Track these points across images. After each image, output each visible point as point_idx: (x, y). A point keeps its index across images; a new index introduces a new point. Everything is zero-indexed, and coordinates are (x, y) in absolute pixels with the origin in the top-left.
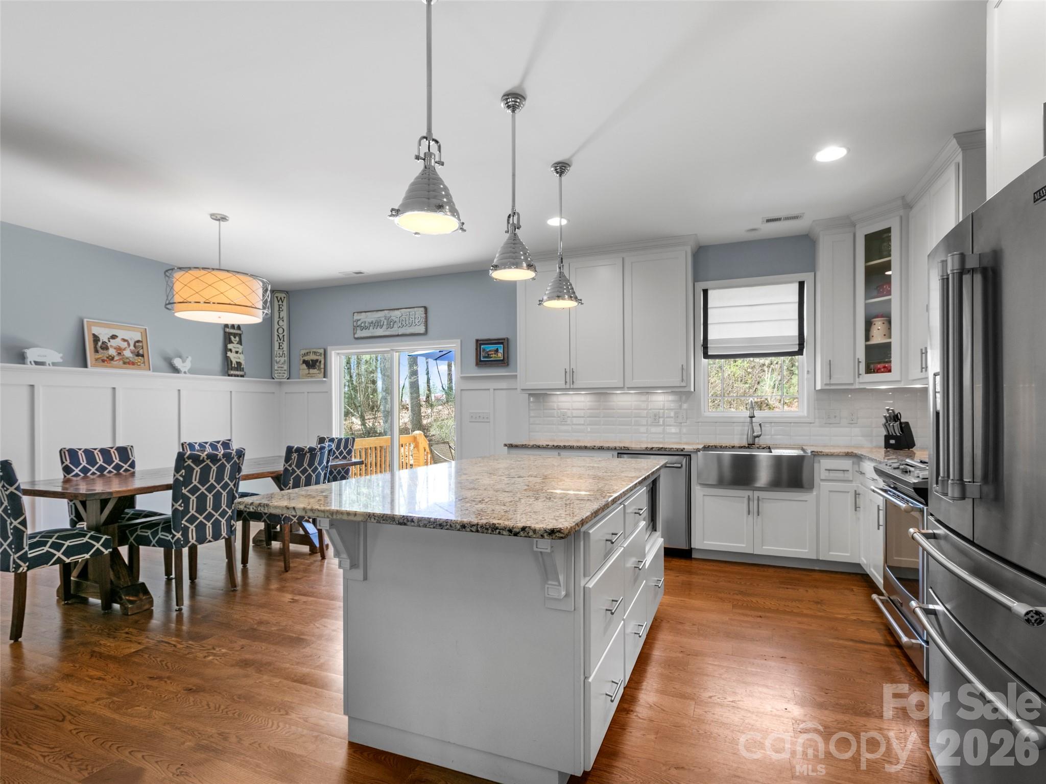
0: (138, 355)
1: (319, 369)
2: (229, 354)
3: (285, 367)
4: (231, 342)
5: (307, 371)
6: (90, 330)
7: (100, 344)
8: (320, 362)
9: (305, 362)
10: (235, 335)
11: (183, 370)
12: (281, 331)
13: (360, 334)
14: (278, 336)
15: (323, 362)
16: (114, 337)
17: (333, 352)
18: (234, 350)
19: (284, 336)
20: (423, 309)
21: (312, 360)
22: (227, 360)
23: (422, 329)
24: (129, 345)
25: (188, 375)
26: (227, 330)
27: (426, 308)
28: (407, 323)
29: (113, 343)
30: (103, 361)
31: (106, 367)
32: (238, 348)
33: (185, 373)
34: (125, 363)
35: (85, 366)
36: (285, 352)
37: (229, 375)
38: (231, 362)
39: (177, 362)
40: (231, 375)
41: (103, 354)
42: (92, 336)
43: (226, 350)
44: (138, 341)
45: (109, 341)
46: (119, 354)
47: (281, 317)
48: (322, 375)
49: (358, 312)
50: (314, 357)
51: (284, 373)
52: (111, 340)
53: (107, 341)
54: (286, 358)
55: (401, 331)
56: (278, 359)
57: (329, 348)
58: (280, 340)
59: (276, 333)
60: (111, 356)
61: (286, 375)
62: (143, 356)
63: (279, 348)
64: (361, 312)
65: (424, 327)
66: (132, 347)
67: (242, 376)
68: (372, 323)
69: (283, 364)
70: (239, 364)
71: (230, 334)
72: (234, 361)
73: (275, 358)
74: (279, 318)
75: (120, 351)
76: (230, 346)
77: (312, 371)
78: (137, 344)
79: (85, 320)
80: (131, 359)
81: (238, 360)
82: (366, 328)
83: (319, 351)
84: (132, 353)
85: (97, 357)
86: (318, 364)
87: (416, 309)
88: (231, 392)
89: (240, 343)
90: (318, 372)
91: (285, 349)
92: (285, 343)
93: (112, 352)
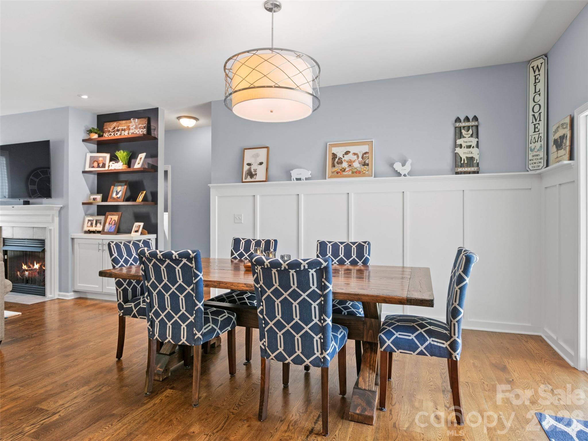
0: (365, 164)
1: (565, 148)
2: (459, 150)
3: (542, 155)
4: (461, 136)
5: (556, 154)
6: (330, 150)
7: (337, 160)
10: (468, 128)
11: (403, 172)
12: (537, 108)
14: (534, 115)
16: (347, 153)
18: (464, 145)
19: (540, 114)
21: (560, 138)
22: (455, 156)
24: (358, 157)
25: (408, 177)
29: (347, 158)
30: (338, 173)
31: (339, 177)
32: (471, 142)
33: (405, 175)
34: (353, 173)
35: (325, 178)
36: (542, 135)
37: (457, 173)
38: (461, 158)
39: (397, 167)
40: (461, 173)
41: (338, 168)
42: (331, 155)
43: (456, 146)
44: (366, 153)
45: (344, 157)
46: (350, 165)
47: (537, 91)
48: (567, 156)
51: (540, 162)
52: (345, 156)
53: (342, 157)
54: (542, 143)
56: (532, 146)
58: (536, 120)
59: (531, 113)
60: (343, 168)
61: (542, 165)
62: (368, 165)
63: (535, 132)
66: (360, 159)
67: (478, 172)
69: (538, 150)
70: (471, 160)
71: (464, 128)
72: (464, 157)
73: (530, 145)
74: (535, 92)
75: (350, 163)
76: (459, 142)
77: (559, 153)
78: (364, 155)
79: (328, 144)
80: (358, 169)
81: (470, 155)
84: (359, 163)
85: (333, 170)
86: (564, 141)
88: (463, 191)
89: (473, 136)
90: (564, 152)
91: (541, 131)
92: (542, 123)
93: (345, 165)
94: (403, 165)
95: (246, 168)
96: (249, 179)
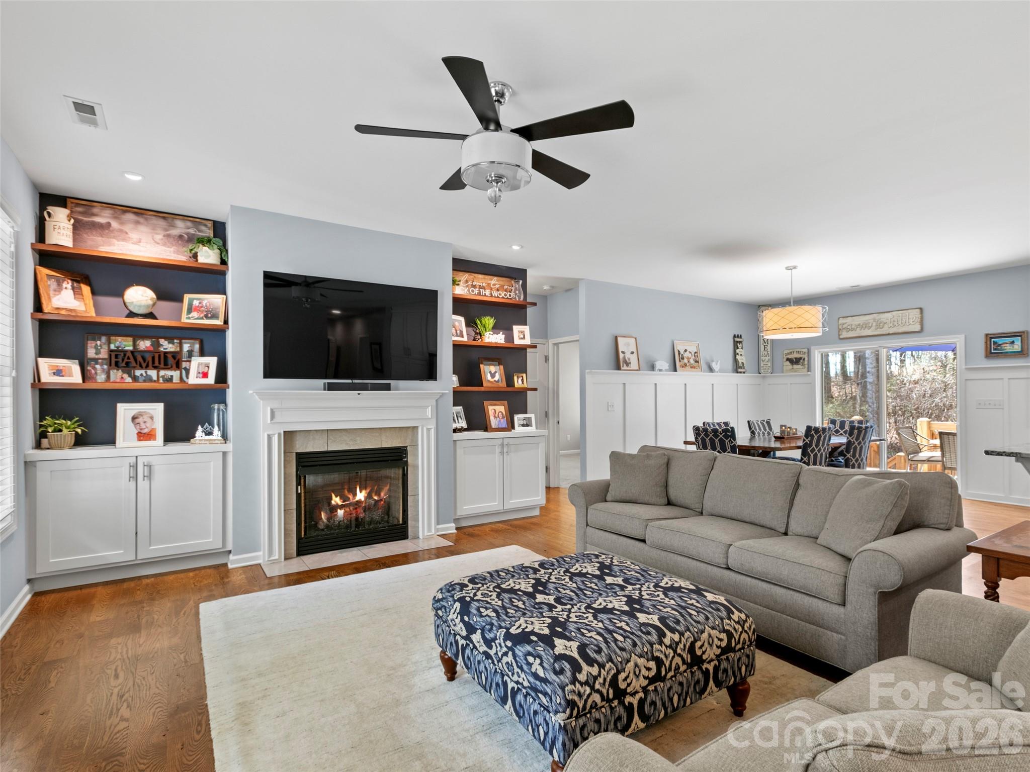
0: (696, 361)
1: (803, 365)
2: (738, 357)
3: (769, 365)
4: (738, 348)
5: (790, 367)
8: (804, 359)
9: (788, 359)
10: (740, 342)
11: (717, 370)
13: (844, 334)
14: (764, 340)
15: (806, 359)
17: (816, 351)
18: (739, 354)
20: (918, 310)
21: (796, 358)
22: (736, 360)
23: (917, 328)
24: (692, 355)
25: (718, 374)
26: (737, 339)
27: (921, 309)
28: (900, 323)
29: (686, 354)
30: (683, 367)
31: (684, 371)
32: (741, 352)
33: (717, 372)
34: (691, 367)
35: (675, 370)
36: (769, 353)
37: (737, 372)
38: (738, 362)
39: (714, 365)
40: (740, 372)
43: (735, 354)
44: (695, 353)
45: (684, 354)
46: (689, 361)
48: (806, 369)
49: (843, 317)
50: (798, 356)
51: (768, 369)
54: (769, 357)
55: (892, 331)
56: (763, 358)
57: (812, 348)
58: (765, 343)
59: (762, 338)
60: (685, 363)
61: (769, 371)
62: (698, 362)
63: (764, 350)
64: (848, 317)
65: (920, 326)
66: (693, 357)
67: (744, 373)
68: (859, 325)
69: (767, 361)
70: (743, 363)
71: (737, 342)
72: (740, 362)
75: (688, 358)
76: (737, 351)
77: (795, 367)
79: (675, 341)
80: (694, 365)
81: (742, 361)
82: (853, 330)
83: (802, 350)
84: (694, 360)
86: (801, 361)
87: (910, 311)
88: (738, 385)
89: (742, 348)
90: (802, 367)
91: (769, 350)
92: (769, 345)
93: (686, 361)
94: (717, 364)
95: (621, 356)
96: (625, 367)
